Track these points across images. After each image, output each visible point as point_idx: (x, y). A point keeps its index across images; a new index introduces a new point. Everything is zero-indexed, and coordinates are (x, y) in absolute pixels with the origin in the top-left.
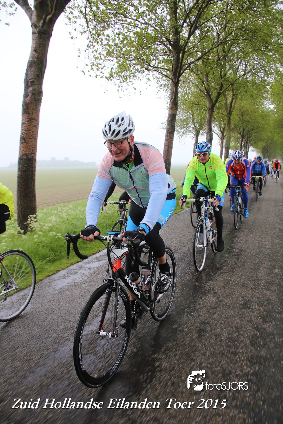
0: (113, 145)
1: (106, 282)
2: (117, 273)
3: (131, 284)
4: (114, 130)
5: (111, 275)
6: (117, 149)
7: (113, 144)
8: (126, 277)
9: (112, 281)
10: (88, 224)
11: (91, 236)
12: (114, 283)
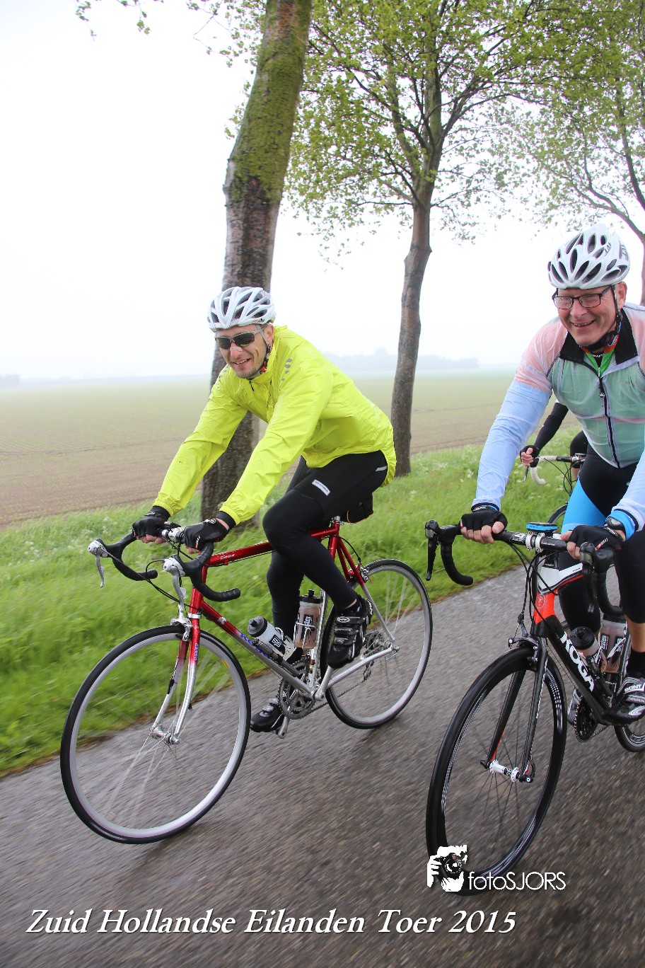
0: (576, 302)
1: (515, 646)
2: (542, 625)
3: (575, 656)
4: (586, 265)
5: (529, 631)
6: (585, 312)
7: (578, 298)
8: (564, 639)
9: (530, 645)
10: (480, 498)
11: (486, 530)
12: (534, 651)
